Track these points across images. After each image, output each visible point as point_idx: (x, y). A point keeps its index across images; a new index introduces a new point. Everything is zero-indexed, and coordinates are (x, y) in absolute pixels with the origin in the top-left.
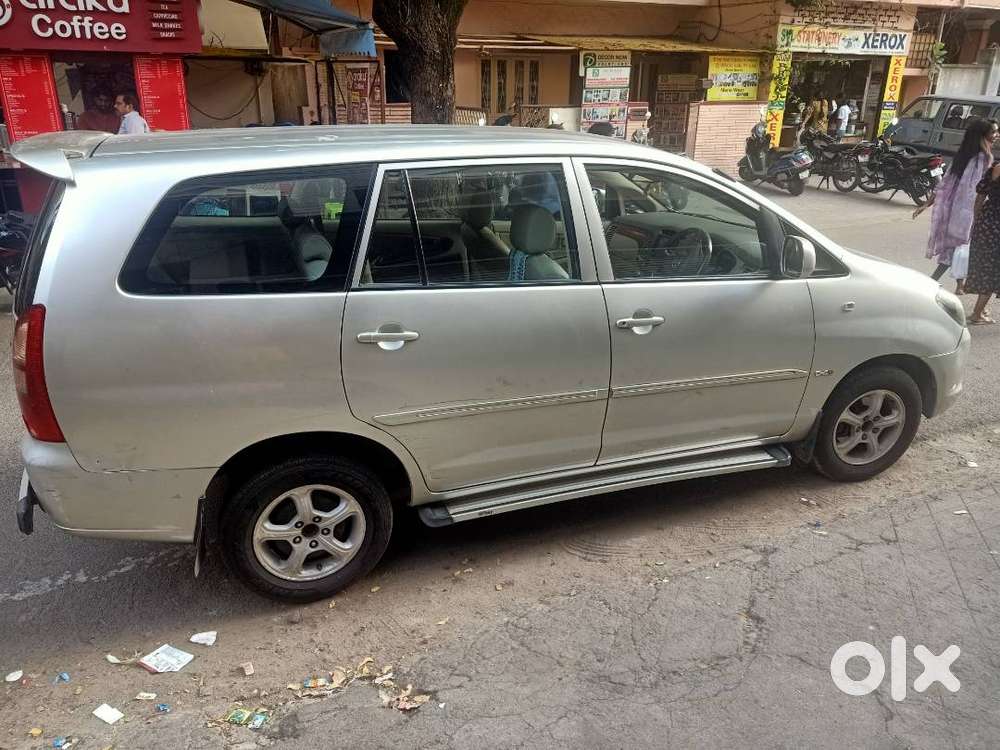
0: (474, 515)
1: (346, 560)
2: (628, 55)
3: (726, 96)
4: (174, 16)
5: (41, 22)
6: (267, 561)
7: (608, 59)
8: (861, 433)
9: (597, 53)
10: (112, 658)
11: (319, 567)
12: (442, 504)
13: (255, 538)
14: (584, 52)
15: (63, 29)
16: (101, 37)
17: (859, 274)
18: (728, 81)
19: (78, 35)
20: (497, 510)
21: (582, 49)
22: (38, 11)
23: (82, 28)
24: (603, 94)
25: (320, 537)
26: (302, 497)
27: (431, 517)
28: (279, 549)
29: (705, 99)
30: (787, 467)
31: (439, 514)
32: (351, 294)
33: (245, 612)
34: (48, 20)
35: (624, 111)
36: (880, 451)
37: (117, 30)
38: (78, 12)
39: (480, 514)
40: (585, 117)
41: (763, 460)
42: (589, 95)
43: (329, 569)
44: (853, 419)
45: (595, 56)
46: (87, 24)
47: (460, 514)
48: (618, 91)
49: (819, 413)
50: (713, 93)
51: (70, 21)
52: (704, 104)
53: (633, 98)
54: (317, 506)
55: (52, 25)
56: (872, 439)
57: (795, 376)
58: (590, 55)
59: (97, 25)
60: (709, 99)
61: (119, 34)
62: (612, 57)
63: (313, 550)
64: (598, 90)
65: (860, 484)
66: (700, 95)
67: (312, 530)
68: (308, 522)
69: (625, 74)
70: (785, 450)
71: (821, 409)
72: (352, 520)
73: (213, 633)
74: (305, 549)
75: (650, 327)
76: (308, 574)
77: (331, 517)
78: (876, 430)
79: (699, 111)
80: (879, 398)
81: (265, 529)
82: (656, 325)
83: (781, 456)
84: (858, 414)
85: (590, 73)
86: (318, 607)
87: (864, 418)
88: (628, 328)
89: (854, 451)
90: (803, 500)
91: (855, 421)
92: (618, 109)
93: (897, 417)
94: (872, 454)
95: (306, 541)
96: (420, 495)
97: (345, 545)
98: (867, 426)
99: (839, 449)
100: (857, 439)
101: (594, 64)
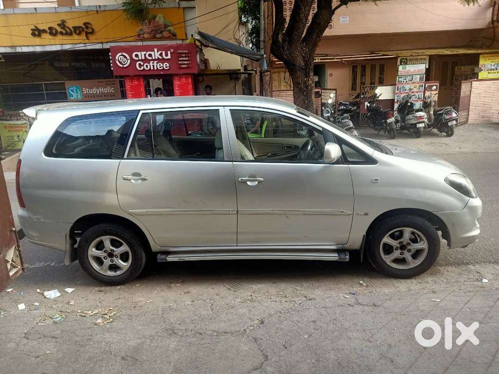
0: (176, 259)
1: (125, 270)
2: (428, 58)
3: (491, 76)
4: (187, 59)
5: (140, 64)
6: (95, 265)
7: (415, 60)
8: (399, 251)
9: (408, 58)
10: (38, 291)
11: (115, 272)
12: (168, 253)
13: (89, 254)
14: (400, 58)
15: (147, 66)
16: (161, 69)
17: (384, 164)
18: (493, 67)
19: (152, 68)
20: (187, 259)
21: (399, 57)
22: (139, 60)
23: (153, 66)
24: (409, 78)
25: (114, 258)
26: (107, 240)
27: (160, 257)
28: (99, 261)
29: (477, 78)
30: (346, 262)
31: (163, 257)
32: (122, 161)
33: (88, 284)
34: (142, 64)
35: (422, 86)
37: (166, 66)
38: (152, 60)
39: (180, 259)
40: (398, 90)
42: (400, 79)
43: (119, 273)
44: (392, 242)
45: (407, 59)
46: (155, 64)
47: (170, 258)
48: (418, 77)
49: (364, 236)
50: (481, 75)
51: (149, 63)
52: (475, 81)
53: (427, 79)
54: (112, 245)
55: (143, 65)
56: (408, 256)
57: (342, 213)
58: (404, 59)
59: (159, 64)
60: (480, 78)
61: (166, 67)
62: (417, 59)
63: (112, 263)
64: (406, 76)
66: (474, 76)
67: (111, 255)
68: (109, 251)
69: (422, 67)
70: (348, 253)
71: (365, 234)
72: (127, 253)
73: (74, 289)
74: (107, 262)
75: (256, 183)
76: (111, 273)
77: (118, 251)
78: (409, 251)
79: (471, 85)
80: (407, 232)
81: (93, 251)
82: (260, 182)
83: (343, 256)
84: (396, 240)
85: (400, 68)
86: (113, 288)
87: (400, 243)
88: (245, 182)
89: (396, 261)
90: (361, 282)
91: (394, 244)
92: (418, 85)
93: (423, 245)
94: (409, 264)
95: (109, 259)
96: (154, 247)
97: (125, 264)
98: (403, 247)
99: (386, 258)
100: (396, 254)
101: (406, 64)
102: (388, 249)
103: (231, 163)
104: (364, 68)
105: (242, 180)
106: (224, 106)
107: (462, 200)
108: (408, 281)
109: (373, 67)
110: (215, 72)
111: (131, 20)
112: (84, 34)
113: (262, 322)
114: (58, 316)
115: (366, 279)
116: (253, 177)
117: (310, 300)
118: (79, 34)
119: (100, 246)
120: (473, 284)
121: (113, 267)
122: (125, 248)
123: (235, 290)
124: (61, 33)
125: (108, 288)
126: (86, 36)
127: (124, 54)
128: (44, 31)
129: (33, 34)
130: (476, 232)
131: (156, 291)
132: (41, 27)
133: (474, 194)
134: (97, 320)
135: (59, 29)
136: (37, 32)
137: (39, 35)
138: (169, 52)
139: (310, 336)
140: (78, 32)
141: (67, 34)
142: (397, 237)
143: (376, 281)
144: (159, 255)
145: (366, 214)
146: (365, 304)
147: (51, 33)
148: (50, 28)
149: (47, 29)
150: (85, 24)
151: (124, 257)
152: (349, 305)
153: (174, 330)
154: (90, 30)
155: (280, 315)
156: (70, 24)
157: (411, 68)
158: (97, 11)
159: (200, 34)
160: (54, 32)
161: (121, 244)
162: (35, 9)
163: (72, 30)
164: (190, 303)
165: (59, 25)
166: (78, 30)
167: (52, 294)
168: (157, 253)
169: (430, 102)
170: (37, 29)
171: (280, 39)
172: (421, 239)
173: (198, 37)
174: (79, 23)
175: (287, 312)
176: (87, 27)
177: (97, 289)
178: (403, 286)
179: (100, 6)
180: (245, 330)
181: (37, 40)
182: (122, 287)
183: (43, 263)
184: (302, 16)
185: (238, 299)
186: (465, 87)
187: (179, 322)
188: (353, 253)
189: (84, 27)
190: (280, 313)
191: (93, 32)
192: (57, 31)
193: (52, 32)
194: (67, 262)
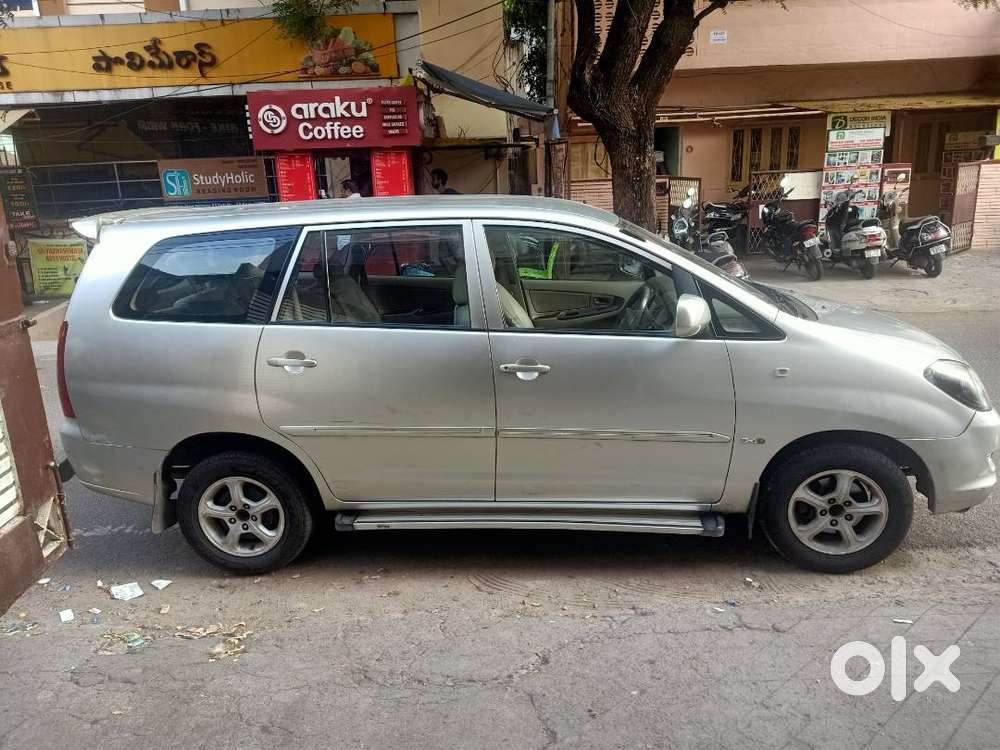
0: (373, 526)
1: (271, 545)
2: (888, 116)
4: (400, 117)
5: (305, 128)
6: (211, 535)
7: (861, 120)
8: (828, 518)
9: (849, 116)
10: (100, 583)
11: (252, 548)
12: (356, 513)
13: (200, 512)
14: (833, 115)
15: (320, 132)
16: (345, 137)
17: (800, 338)
19: (330, 136)
20: (394, 526)
21: (830, 113)
22: (304, 120)
23: (333, 130)
24: (849, 157)
25: (250, 522)
26: (235, 485)
27: (341, 522)
28: (220, 526)
29: (992, 156)
30: (718, 538)
31: (347, 520)
32: (267, 327)
33: (198, 572)
34: (310, 127)
35: (877, 173)
36: (857, 544)
37: (357, 131)
38: (330, 119)
39: (379, 526)
40: (827, 180)
41: (693, 527)
42: (832, 159)
43: (258, 551)
44: (812, 499)
45: (845, 118)
46: (336, 128)
47: (363, 524)
48: (870, 153)
49: (756, 485)
51: (324, 126)
52: (988, 163)
53: (889, 158)
54: (246, 495)
55: (312, 130)
56: (846, 528)
57: (710, 439)
58: (840, 117)
59: (343, 128)
60: (996, 157)
61: (358, 134)
62: (866, 118)
63: (245, 532)
64: (844, 152)
65: (831, 577)
66: (984, 153)
67: (243, 515)
68: (240, 507)
69: (878, 135)
70: (721, 520)
71: (758, 481)
72: (274, 512)
73: (169, 582)
74: (237, 529)
75: (536, 374)
76: (242, 551)
77: (258, 507)
78: (849, 517)
79: (979, 172)
80: (846, 479)
81: (207, 507)
82: (542, 373)
83: (711, 525)
84: (822, 495)
85: (833, 135)
86: (247, 580)
87: (829, 501)
88: (512, 373)
89: (822, 537)
90: (748, 579)
91: (818, 503)
92: (868, 171)
93: (878, 506)
94: (848, 544)
95: (240, 523)
96: (329, 501)
97: (270, 533)
98: (836, 510)
99: (800, 531)
100: (823, 523)
101: (844, 127)
102: (806, 513)
103: (486, 334)
104: (757, 135)
105: (506, 368)
106: (472, 219)
107: (958, 415)
108: (846, 579)
109: (776, 134)
110: (454, 144)
111: (290, 39)
112: (195, 66)
113: (546, 661)
114: (137, 636)
115: (760, 574)
116: (528, 363)
117: (643, 614)
118: (187, 66)
119: (222, 497)
120: (981, 589)
121: (249, 540)
122: (270, 501)
123: (490, 590)
124: (152, 65)
125: (237, 581)
126: (201, 71)
127: (274, 107)
128: (118, 61)
129: (97, 67)
130: (988, 482)
131: (331, 590)
132: (112, 54)
133: (984, 403)
134: (213, 647)
135: (148, 57)
136: (104, 63)
137: (108, 69)
138: (364, 104)
139: (643, 692)
140: (184, 62)
141: (162, 66)
142: (824, 488)
143: (779, 578)
144: (338, 517)
145: (761, 441)
146: (756, 626)
147: (131, 65)
148: (130, 55)
149: (123, 56)
150: (198, 46)
151: (269, 518)
152: (724, 628)
153: (366, 671)
154: (208, 59)
155: (582, 646)
156: (170, 47)
157: (854, 136)
158: (223, 21)
159: (426, 66)
160: (138, 62)
161: (264, 494)
162: (102, 16)
163: (174, 58)
164: (400, 616)
165: (147, 48)
166: (183, 59)
167: (127, 591)
168: (333, 513)
169: (894, 205)
170: (104, 57)
171: (587, 77)
172: (874, 494)
173: (422, 74)
174: (188, 44)
175: (596, 639)
176: (202, 53)
177: (215, 582)
178: (836, 588)
179: (228, 11)
180: (510, 676)
181: (104, 79)
182: (264, 578)
183: (109, 528)
184: (632, 30)
185: (495, 611)
186: (965, 175)
187: (377, 656)
188: (733, 519)
189: (196, 52)
190: (583, 642)
191: (213, 63)
192: (142, 61)
193: (134, 63)
194: (157, 527)
